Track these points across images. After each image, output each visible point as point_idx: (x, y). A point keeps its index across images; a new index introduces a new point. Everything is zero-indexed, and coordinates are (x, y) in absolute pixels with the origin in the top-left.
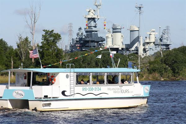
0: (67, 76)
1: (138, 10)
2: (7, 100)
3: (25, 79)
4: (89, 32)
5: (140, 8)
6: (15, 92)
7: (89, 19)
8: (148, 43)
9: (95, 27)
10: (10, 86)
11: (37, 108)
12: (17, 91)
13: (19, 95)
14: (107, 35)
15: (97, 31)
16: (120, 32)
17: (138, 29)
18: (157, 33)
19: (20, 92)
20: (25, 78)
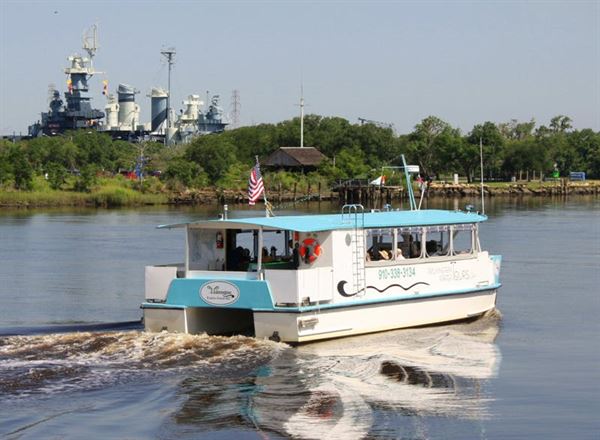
0: (348, 241)
1: (165, 58)
2: (182, 309)
3: (218, 247)
4: (74, 99)
5: (170, 54)
6: (209, 287)
7: (74, 76)
8: (185, 122)
9: (86, 90)
10: (190, 269)
11: (280, 335)
12: (213, 285)
13: (221, 296)
14: (108, 106)
15: (88, 99)
16: (133, 100)
17: (165, 95)
18: (202, 103)
19: (223, 287)
20: (220, 246)
